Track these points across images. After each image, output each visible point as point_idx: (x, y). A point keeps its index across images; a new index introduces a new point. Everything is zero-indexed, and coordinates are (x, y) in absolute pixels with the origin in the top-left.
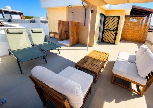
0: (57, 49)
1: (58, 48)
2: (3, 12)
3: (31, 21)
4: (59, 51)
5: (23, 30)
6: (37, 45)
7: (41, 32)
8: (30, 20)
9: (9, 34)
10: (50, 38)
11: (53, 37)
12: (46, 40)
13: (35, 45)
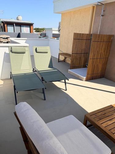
0: (63, 81)
1: (65, 81)
2: (14, 24)
3: (41, 35)
4: (66, 85)
5: (27, 49)
6: (39, 71)
7: (47, 53)
8: (41, 33)
9: (12, 53)
10: (59, 61)
11: (63, 61)
12: (51, 66)
13: (36, 71)
